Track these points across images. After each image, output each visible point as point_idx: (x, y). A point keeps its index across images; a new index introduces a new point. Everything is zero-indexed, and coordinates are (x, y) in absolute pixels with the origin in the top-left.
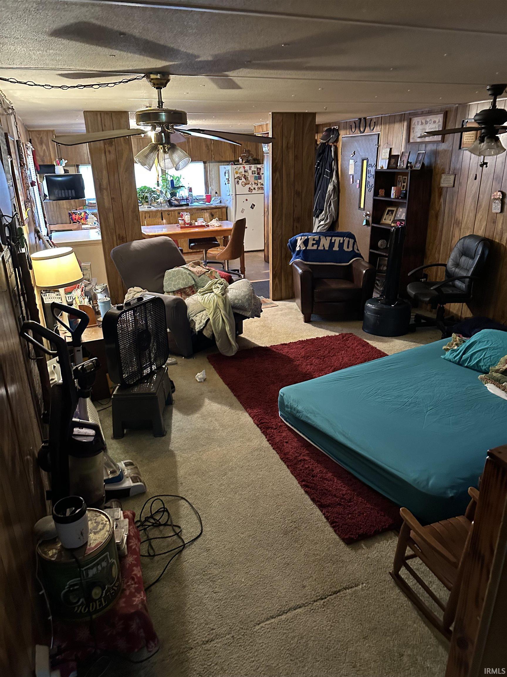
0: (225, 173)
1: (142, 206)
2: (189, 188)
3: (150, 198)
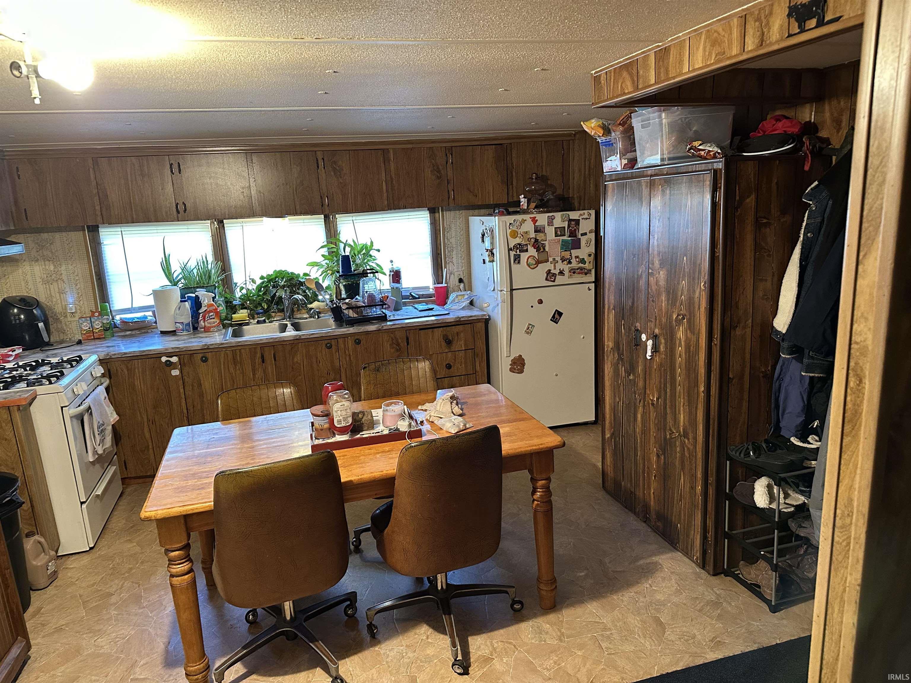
0: (483, 235)
1: (267, 321)
2: (392, 273)
3: (286, 303)
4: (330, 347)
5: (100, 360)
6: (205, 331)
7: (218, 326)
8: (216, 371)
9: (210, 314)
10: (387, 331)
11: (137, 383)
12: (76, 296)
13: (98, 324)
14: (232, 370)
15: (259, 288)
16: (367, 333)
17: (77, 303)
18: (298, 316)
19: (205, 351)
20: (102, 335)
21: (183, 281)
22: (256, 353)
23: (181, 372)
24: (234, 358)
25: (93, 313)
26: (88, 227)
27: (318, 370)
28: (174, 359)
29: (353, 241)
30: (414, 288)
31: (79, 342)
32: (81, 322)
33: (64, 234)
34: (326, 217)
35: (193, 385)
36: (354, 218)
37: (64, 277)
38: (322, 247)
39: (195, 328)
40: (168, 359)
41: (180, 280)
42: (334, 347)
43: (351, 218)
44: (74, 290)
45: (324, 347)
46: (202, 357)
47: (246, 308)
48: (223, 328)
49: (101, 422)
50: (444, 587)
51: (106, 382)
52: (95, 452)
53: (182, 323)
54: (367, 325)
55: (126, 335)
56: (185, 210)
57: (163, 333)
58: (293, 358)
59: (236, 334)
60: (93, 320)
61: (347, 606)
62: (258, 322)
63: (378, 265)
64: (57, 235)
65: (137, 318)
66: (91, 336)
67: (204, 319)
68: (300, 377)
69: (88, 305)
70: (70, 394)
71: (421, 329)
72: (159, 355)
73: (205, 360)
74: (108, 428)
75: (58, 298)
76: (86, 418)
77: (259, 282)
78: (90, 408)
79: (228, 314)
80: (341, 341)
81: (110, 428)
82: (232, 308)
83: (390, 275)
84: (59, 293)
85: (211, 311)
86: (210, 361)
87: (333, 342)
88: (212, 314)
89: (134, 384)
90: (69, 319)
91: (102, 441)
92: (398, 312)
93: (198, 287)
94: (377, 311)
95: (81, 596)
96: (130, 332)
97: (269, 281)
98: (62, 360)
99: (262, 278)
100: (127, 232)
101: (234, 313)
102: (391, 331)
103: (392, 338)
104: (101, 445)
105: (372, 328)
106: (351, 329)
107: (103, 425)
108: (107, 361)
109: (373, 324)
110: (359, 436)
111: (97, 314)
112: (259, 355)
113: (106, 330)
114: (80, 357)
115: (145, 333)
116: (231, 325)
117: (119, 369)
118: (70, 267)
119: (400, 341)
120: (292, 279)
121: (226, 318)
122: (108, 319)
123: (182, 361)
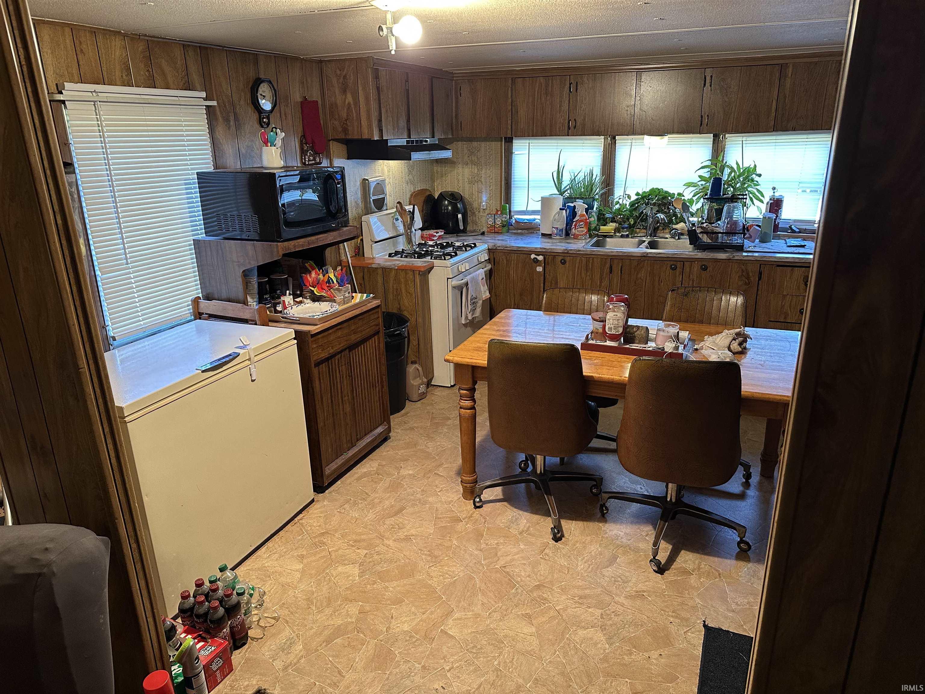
1: (630, 236)
2: (772, 201)
3: (651, 220)
4: (674, 269)
5: (489, 249)
6: (574, 238)
7: (585, 234)
8: (571, 273)
9: (581, 224)
10: (739, 261)
11: (511, 272)
12: (488, 196)
13: (499, 221)
14: (583, 275)
15: (632, 204)
16: (717, 260)
17: (488, 201)
18: (661, 235)
19: (566, 255)
20: (500, 230)
21: (569, 191)
22: (606, 263)
23: (544, 269)
24: (587, 265)
25: (497, 211)
26: (505, 138)
27: (659, 289)
28: (540, 258)
29: (737, 163)
30: (795, 221)
31: (483, 234)
32: (488, 217)
33: (488, 143)
34: (716, 136)
35: (551, 283)
36: (744, 139)
37: (483, 180)
38: (703, 168)
39: (567, 234)
40: (536, 256)
41: (567, 190)
42: (678, 269)
43: (741, 139)
44: (488, 190)
45: (668, 268)
46: (562, 260)
47: (615, 222)
48: (590, 237)
49: (474, 296)
50: (674, 500)
51: (489, 267)
52: (466, 318)
53: (557, 228)
54: (718, 252)
55: (517, 233)
56: (575, 127)
57: (543, 235)
58: (637, 274)
59: (597, 244)
60: (496, 217)
61: (594, 486)
62: (622, 236)
63: (758, 191)
64: (483, 144)
65: (527, 220)
66: (492, 230)
67: (575, 227)
68: (641, 293)
69: (495, 205)
70: (456, 270)
71: (778, 266)
72: (531, 252)
73: (563, 262)
74: (479, 302)
75: (477, 196)
76: (464, 290)
77: (634, 198)
78: (467, 284)
79: (597, 225)
80: (687, 264)
81: (481, 302)
82: (602, 220)
83: (767, 204)
84: (478, 192)
85: (581, 221)
86: (567, 263)
87: (679, 265)
88: (582, 223)
89: (509, 273)
90: (481, 214)
91: (473, 310)
92: (764, 245)
93: (578, 198)
94: (737, 240)
95: (433, 413)
96: (521, 231)
97: (643, 198)
98: (463, 244)
99: (638, 194)
100: (534, 144)
101: (605, 225)
102: (743, 262)
103: (742, 270)
104: (471, 313)
105: (722, 256)
106: (700, 254)
107: (476, 299)
108: (494, 251)
109: (726, 252)
110: (628, 346)
111: (499, 213)
112: (608, 265)
113: (503, 226)
114: (475, 244)
115: (531, 233)
116: (598, 236)
117: (501, 259)
118: (488, 172)
119: (751, 274)
120: (665, 198)
121: (595, 229)
122: (506, 218)
123: (547, 260)
